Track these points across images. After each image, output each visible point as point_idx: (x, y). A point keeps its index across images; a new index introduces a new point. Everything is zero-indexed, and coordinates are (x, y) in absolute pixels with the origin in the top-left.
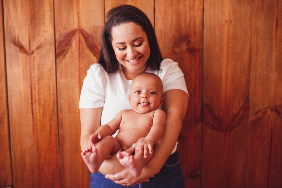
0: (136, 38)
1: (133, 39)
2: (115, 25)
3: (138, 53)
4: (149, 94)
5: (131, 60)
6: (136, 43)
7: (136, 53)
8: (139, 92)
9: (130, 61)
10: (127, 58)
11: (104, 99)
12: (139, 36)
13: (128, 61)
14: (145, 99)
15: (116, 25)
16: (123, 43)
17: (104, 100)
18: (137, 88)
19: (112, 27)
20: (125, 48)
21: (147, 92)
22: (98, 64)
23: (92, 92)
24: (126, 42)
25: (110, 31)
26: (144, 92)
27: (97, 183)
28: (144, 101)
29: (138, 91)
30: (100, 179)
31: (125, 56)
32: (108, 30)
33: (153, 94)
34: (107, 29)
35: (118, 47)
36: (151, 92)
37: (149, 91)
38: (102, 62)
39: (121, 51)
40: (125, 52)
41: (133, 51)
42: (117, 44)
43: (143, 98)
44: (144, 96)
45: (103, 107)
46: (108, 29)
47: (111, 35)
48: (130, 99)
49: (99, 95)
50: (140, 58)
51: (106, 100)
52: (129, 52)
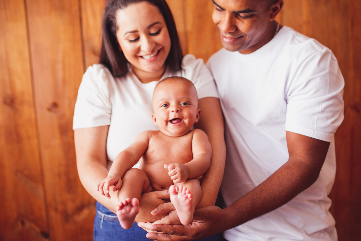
0: (152, 22)
1: (148, 24)
2: (120, 8)
3: (157, 44)
4: (181, 106)
5: (147, 56)
6: (153, 31)
7: (154, 45)
8: (167, 105)
9: (145, 57)
10: (141, 54)
11: (109, 113)
12: (155, 21)
13: (142, 57)
14: (177, 113)
15: (122, 7)
16: (135, 32)
17: (109, 115)
18: (163, 99)
19: (117, 11)
20: (137, 39)
21: (178, 103)
22: (100, 66)
23: (93, 104)
24: (139, 30)
25: (114, 18)
26: (173, 103)
27: (107, 238)
28: (175, 116)
29: (164, 104)
30: (113, 231)
31: (139, 50)
32: (110, 17)
33: (186, 105)
34: (108, 16)
35: (127, 39)
36: (183, 103)
37: (180, 102)
38: (104, 62)
39: (133, 44)
40: (138, 44)
41: (150, 42)
42: (126, 33)
43: (173, 112)
44: (174, 109)
45: (109, 126)
46: (111, 15)
47: (115, 24)
48: (154, 118)
49: (103, 109)
50: (159, 52)
51: (113, 115)
52: (144, 44)
